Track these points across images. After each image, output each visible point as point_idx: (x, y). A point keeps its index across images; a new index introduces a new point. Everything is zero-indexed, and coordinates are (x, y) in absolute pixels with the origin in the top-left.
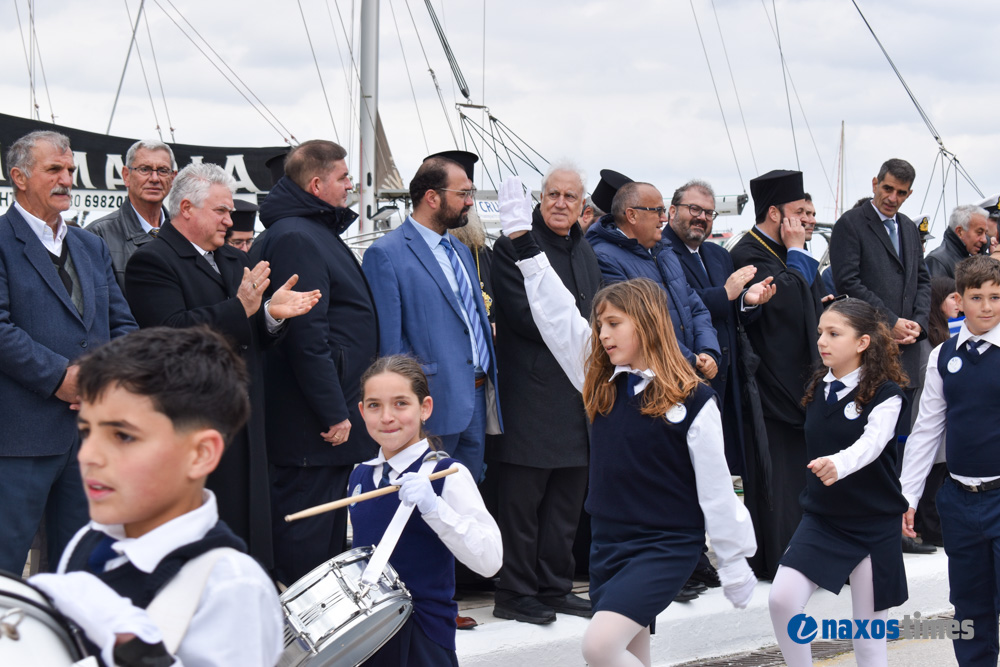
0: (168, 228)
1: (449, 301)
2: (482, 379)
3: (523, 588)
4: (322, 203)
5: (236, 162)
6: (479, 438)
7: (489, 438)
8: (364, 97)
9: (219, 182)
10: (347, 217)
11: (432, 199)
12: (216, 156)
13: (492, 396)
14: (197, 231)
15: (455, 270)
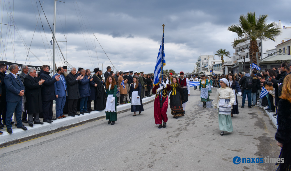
0: (28, 75)
1: (62, 82)
2: (65, 91)
3: (71, 113)
4: (45, 72)
5: (34, 67)
6: (66, 97)
7: (67, 96)
8: (54, 61)
9: (35, 70)
10: (49, 73)
11: (60, 71)
12: (32, 67)
13: (67, 92)
14: (33, 75)
15: (62, 79)
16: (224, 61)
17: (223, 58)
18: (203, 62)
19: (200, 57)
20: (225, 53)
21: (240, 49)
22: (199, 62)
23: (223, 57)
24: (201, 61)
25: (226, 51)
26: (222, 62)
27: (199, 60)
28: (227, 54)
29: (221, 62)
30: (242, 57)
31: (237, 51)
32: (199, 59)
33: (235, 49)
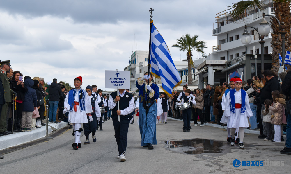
16: (192, 62)
17: (191, 55)
18: (141, 66)
19: (135, 55)
20: (196, 44)
21: (230, 36)
22: (133, 66)
23: (191, 53)
24: (138, 64)
25: (197, 40)
26: (189, 65)
27: (131, 62)
28: (200, 46)
29: (187, 67)
30: (232, 56)
31: (222, 42)
32: (134, 59)
33: (217, 37)
